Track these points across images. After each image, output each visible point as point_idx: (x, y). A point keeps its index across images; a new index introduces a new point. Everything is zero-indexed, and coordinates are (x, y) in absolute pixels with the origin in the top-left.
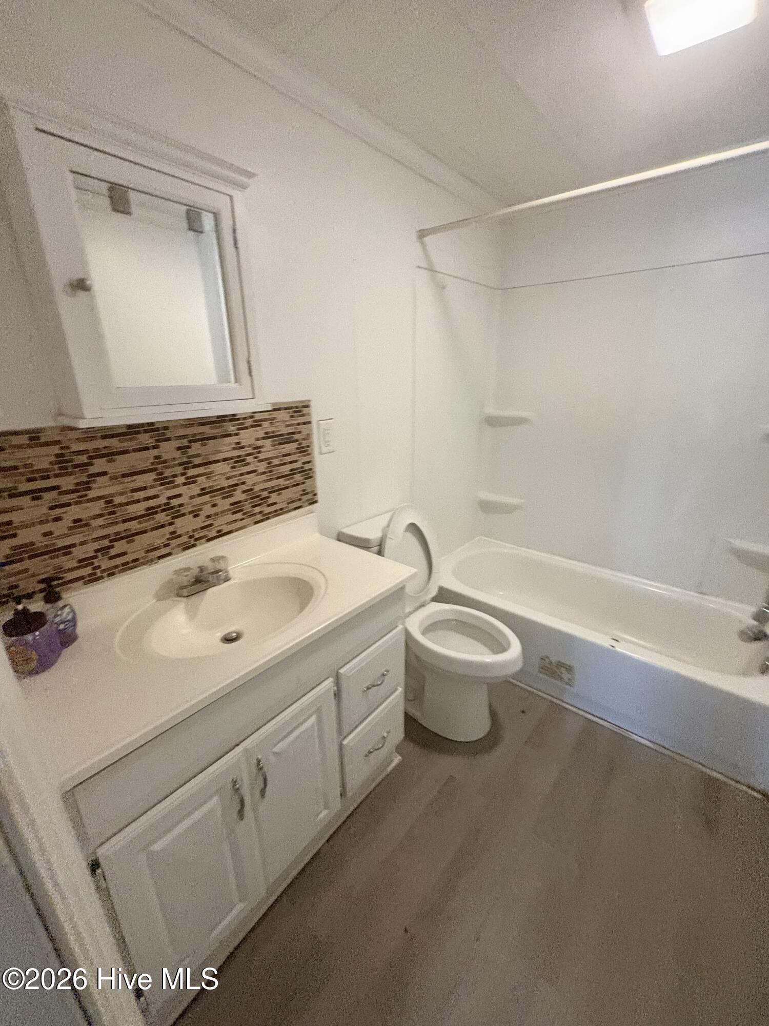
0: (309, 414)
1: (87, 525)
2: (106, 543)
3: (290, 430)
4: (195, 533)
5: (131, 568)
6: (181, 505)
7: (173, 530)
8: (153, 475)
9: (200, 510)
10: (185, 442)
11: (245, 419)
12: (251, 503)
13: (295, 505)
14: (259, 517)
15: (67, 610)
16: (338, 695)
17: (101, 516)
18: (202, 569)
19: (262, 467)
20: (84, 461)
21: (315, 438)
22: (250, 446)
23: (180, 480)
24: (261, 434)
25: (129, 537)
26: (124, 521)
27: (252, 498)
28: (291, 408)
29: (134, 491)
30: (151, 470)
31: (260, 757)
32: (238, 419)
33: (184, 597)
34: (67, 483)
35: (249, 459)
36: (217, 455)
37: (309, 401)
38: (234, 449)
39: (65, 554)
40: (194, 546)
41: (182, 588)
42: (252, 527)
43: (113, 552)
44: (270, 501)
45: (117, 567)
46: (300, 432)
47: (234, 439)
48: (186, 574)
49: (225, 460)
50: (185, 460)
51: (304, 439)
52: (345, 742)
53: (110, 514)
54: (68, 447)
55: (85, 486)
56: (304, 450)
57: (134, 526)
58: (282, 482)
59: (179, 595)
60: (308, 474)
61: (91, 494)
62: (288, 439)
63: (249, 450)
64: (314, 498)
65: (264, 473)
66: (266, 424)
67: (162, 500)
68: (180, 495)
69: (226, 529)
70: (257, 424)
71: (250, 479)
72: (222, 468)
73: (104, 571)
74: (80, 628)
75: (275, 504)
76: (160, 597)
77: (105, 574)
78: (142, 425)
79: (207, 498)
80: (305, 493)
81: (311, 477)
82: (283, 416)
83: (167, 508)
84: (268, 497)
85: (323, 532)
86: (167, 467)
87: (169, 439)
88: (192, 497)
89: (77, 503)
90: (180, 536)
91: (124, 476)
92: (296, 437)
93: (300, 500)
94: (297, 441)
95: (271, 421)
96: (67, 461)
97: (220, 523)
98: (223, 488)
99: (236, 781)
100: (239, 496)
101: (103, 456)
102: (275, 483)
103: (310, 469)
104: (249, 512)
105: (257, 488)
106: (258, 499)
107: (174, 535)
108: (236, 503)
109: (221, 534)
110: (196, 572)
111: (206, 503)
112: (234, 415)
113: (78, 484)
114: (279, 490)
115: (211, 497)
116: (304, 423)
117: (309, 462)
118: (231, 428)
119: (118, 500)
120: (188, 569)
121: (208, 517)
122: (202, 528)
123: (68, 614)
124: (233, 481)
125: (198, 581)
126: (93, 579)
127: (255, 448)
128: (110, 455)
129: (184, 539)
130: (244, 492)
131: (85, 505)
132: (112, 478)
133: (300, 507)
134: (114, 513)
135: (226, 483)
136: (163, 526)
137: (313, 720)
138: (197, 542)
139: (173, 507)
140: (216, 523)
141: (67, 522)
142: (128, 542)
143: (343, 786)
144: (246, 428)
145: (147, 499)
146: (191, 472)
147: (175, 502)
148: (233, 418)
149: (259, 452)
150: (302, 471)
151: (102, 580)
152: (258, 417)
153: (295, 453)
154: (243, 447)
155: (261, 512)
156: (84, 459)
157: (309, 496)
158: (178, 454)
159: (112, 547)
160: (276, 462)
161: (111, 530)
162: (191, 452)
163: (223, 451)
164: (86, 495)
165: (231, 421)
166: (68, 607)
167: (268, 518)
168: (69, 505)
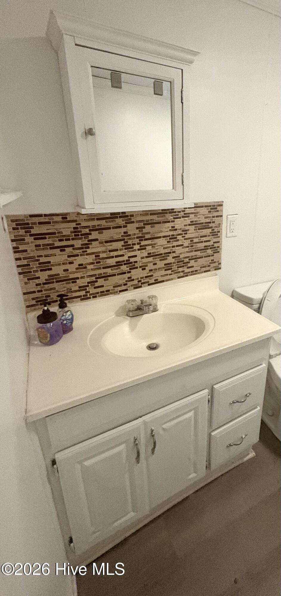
0: (222, 211)
1: (85, 268)
2: (94, 279)
3: (208, 220)
4: (142, 280)
5: (105, 295)
6: (136, 262)
7: (130, 276)
8: (122, 243)
9: (147, 266)
10: (142, 224)
11: (180, 212)
12: (178, 265)
13: (205, 269)
14: (182, 274)
15: (69, 313)
16: (211, 401)
17: (92, 263)
18: (142, 302)
19: (187, 243)
20: (87, 232)
21: (224, 226)
22: (180, 229)
23: (137, 247)
24: (188, 222)
25: (106, 277)
26: (104, 268)
27: (178, 262)
28: (210, 206)
29: (110, 251)
30: (121, 240)
31: (153, 428)
32: (175, 212)
33: (130, 317)
34: (78, 243)
35: (179, 237)
36: (160, 233)
37: (223, 202)
38: (170, 230)
39: (73, 282)
40: (141, 287)
41: (130, 311)
42: (176, 280)
43: (97, 284)
44: (189, 265)
45: (98, 293)
46: (214, 222)
47: (170, 225)
48: (132, 303)
49: (164, 237)
50: (140, 235)
51: (216, 227)
52: (213, 434)
53: (97, 263)
54: (80, 224)
55: (86, 246)
56: (216, 234)
57: (109, 271)
58: (198, 254)
59: (127, 315)
60: (216, 250)
61: (89, 251)
62: (205, 226)
63: (180, 232)
64: (218, 266)
65: (188, 247)
66: (192, 216)
67: (125, 258)
68: (136, 256)
69: (160, 279)
70: (186, 215)
71: (178, 250)
72: (162, 242)
73: (90, 295)
74: (74, 325)
75: (193, 267)
76: (118, 314)
77: (91, 296)
78: (119, 213)
79: (151, 259)
80: (213, 262)
81: (218, 252)
82: (204, 211)
83: (128, 263)
84: (189, 262)
85: (222, 289)
86: (130, 239)
87: (133, 222)
88: (142, 258)
89: (81, 255)
90: (133, 280)
91: (106, 242)
92: (211, 225)
93: (209, 266)
94: (212, 227)
95: (196, 214)
96: (79, 232)
97: (157, 275)
98: (162, 254)
99: (136, 440)
100: (170, 260)
101: (96, 230)
102: (194, 254)
103: (218, 247)
104: (175, 270)
105: (182, 256)
106: (182, 263)
107: (130, 279)
108: (169, 264)
109: (157, 282)
110: (139, 303)
111: (150, 262)
112: (173, 209)
113: (82, 245)
114: (196, 259)
115: (153, 259)
116: (217, 216)
117: (218, 242)
118: (170, 217)
119: (102, 255)
120: (134, 301)
121: (151, 270)
122: (146, 277)
123: (69, 315)
124: (168, 250)
125: (139, 309)
126: (85, 298)
127: (183, 231)
128: (101, 230)
129: (136, 282)
130: (173, 258)
131: (85, 256)
132: (100, 243)
133: (209, 271)
134: (99, 262)
135: (162, 251)
136: (125, 273)
137: (191, 414)
138: (143, 285)
139: (131, 263)
140: (155, 275)
141: (76, 265)
142: (105, 280)
143: (209, 461)
144: (180, 218)
145: (116, 256)
146: (143, 243)
147: (132, 260)
148: (171, 211)
149: (186, 234)
150: (212, 247)
151: (90, 300)
152: (188, 211)
153: (209, 236)
154: (176, 230)
155: (183, 271)
156: (87, 231)
157: (216, 264)
158: (137, 231)
159: (97, 281)
160: (196, 240)
161: (97, 272)
162: (145, 231)
163: (164, 231)
164: (86, 251)
165: (170, 213)
166: (70, 312)
167: (187, 276)
168: (78, 255)
